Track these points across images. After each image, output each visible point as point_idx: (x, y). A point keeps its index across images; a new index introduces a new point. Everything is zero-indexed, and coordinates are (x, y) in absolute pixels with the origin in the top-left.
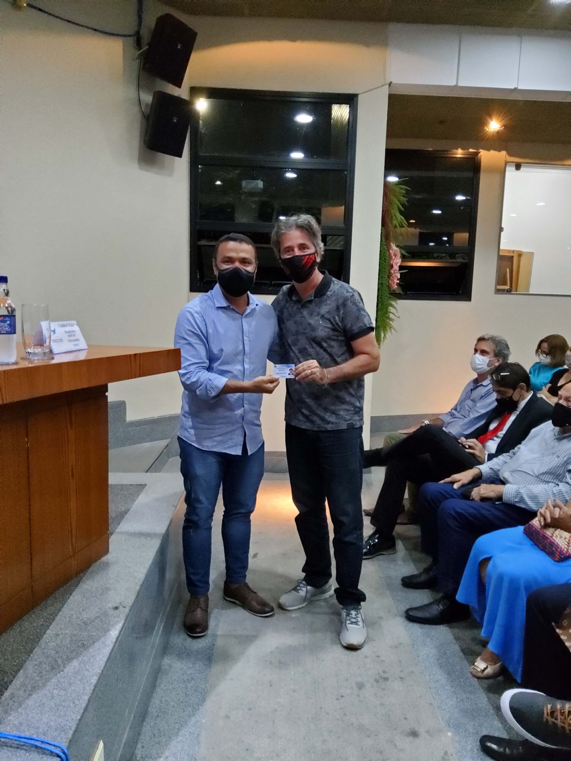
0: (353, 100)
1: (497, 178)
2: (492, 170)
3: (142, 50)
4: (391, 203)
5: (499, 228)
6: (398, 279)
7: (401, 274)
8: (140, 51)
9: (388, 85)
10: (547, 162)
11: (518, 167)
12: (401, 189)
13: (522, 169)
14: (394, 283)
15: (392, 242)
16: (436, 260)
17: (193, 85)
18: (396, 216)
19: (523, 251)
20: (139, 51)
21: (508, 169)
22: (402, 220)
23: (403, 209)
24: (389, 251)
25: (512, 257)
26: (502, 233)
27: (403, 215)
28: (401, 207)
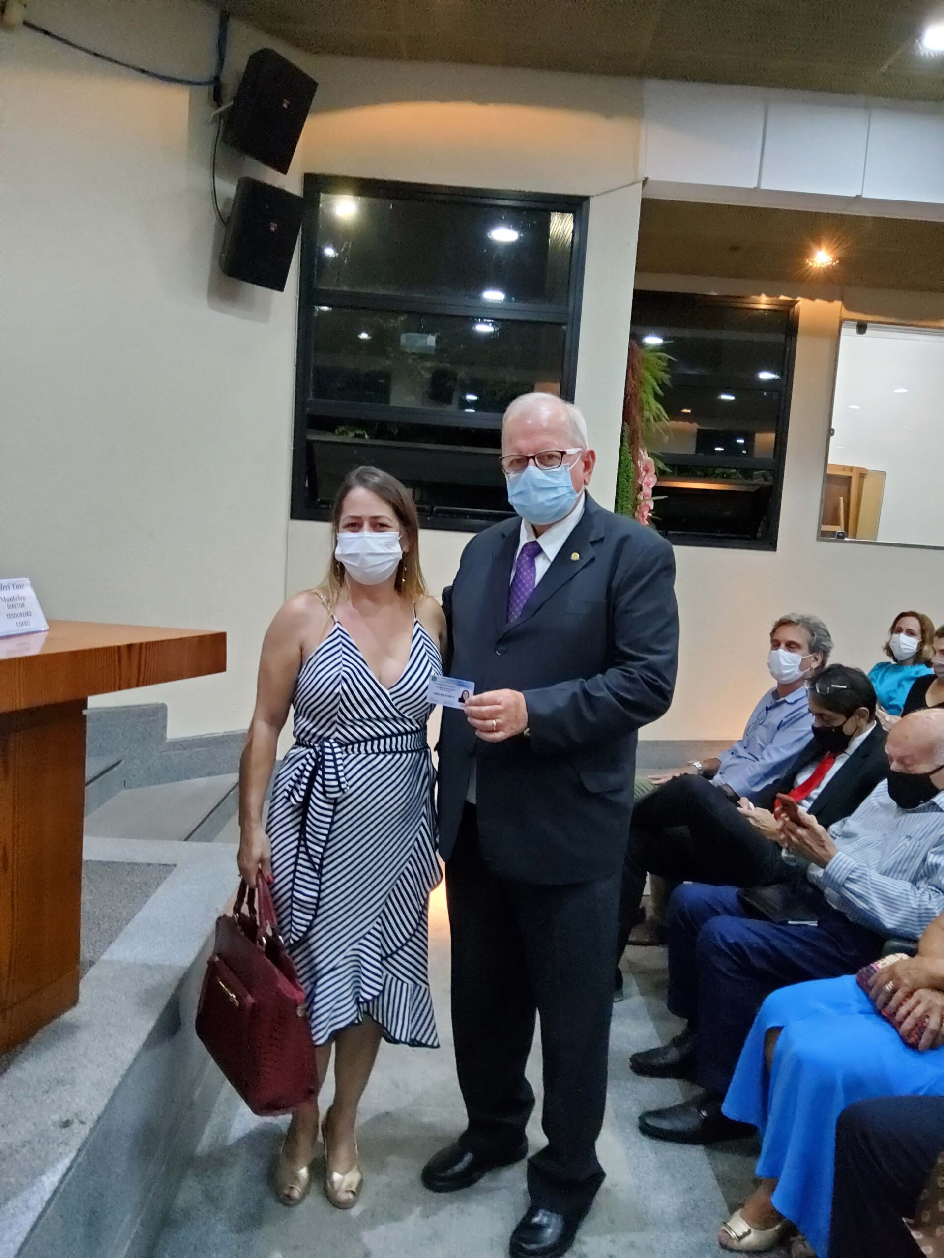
0: (581, 206)
1: (825, 346)
2: (817, 332)
3: (222, 108)
4: (641, 383)
5: (827, 429)
6: (650, 511)
7: (655, 502)
8: (220, 110)
9: (641, 184)
10: (911, 323)
11: (862, 328)
12: (660, 358)
13: (868, 331)
14: (643, 516)
15: (642, 447)
16: (719, 479)
17: (308, 171)
18: (649, 403)
19: (868, 468)
20: (216, 109)
21: (843, 330)
22: (659, 410)
23: (660, 392)
24: (635, 462)
25: (850, 477)
26: (832, 438)
27: (660, 404)
28: (658, 388)
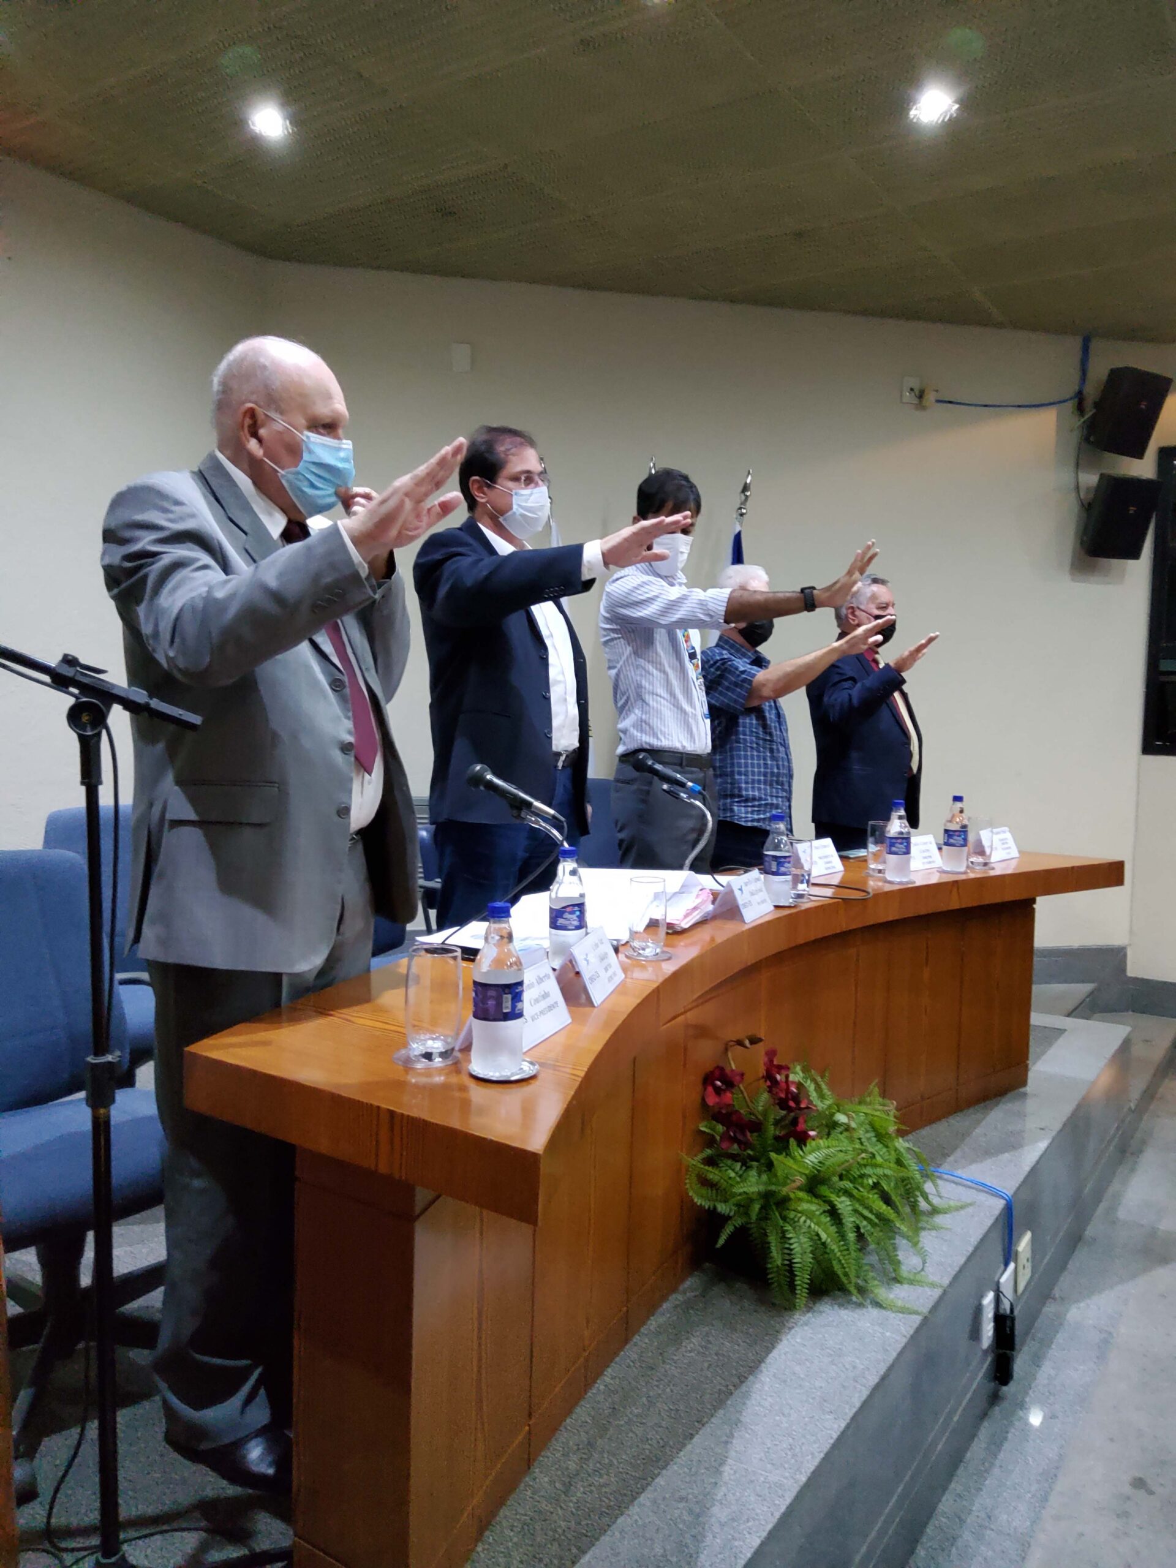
3: (1086, 417)
8: (1083, 420)
17: (1164, 445)
20: (1080, 419)
